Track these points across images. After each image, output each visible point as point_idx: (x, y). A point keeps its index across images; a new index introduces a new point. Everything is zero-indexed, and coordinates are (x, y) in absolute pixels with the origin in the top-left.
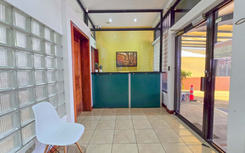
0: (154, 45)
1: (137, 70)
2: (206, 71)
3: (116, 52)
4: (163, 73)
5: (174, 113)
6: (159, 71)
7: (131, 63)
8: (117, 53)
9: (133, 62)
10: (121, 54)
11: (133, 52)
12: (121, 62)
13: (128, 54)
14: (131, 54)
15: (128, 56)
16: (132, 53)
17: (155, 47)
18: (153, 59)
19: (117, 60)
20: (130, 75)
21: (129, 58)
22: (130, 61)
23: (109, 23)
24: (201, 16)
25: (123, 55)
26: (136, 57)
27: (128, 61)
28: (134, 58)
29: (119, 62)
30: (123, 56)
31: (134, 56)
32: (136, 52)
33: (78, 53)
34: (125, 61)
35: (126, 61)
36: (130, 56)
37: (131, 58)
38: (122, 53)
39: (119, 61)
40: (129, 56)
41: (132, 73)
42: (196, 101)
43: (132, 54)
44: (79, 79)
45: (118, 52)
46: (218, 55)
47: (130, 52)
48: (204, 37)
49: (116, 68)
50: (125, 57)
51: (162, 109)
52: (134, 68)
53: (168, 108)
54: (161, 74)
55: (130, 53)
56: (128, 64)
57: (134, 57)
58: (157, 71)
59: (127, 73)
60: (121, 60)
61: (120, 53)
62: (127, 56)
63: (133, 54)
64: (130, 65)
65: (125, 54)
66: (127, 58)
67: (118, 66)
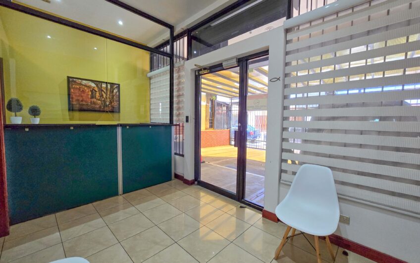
0: (150, 78)
1: (119, 120)
2: (240, 124)
3: (68, 77)
4: (176, 125)
5: (196, 183)
6: (169, 122)
7: (105, 106)
9: (111, 102)
10: (81, 84)
11: (112, 84)
12: (82, 101)
13: (99, 86)
14: (107, 86)
15: (101, 90)
16: (109, 85)
17: (152, 81)
18: (150, 102)
19: (69, 95)
21: (102, 95)
22: (104, 101)
24: (235, 60)
25: (89, 87)
26: (118, 93)
27: (99, 100)
28: (113, 96)
29: (77, 100)
30: (86, 88)
31: (115, 91)
32: (119, 85)
34: (93, 100)
35: (95, 100)
36: (105, 91)
37: (106, 95)
38: (84, 82)
39: (75, 98)
40: (103, 91)
42: (204, 162)
43: (109, 87)
45: (71, 78)
46: (251, 107)
47: (104, 82)
48: (236, 88)
49: (67, 113)
50: (93, 91)
51: (175, 181)
53: (186, 177)
54: (173, 128)
55: (104, 85)
56: (100, 107)
57: (114, 93)
58: (165, 122)
60: (82, 96)
61: (78, 81)
62: (96, 89)
63: (111, 87)
64: (105, 109)
65: (93, 85)
66: (98, 94)
67: (71, 109)
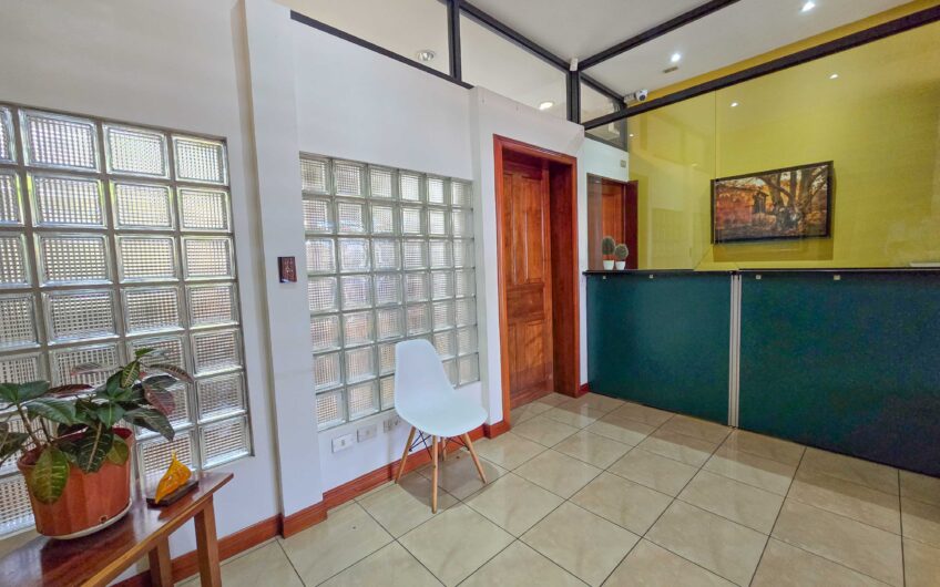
3: (712, 181)
7: (790, 224)
8: (716, 185)
9: (803, 215)
10: (734, 188)
11: (807, 169)
12: (735, 221)
13: (774, 182)
14: (793, 176)
16: (799, 173)
20: (736, 285)
21: (780, 202)
22: (786, 213)
23: (674, 69)
25: (750, 190)
26: (825, 187)
28: (811, 196)
29: (727, 221)
30: (743, 194)
31: (815, 183)
32: (830, 164)
33: (538, 212)
34: (757, 216)
36: (788, 189)
37: (791, 196)
38: (741, 182)
39: (724, 218)
40: (783, 190)
41: (747, 275)
43: (799, 177)
44: (541, 291)
45: (717, 180)
47: (787, 169)
50: (759, 196)
52: (814, 246)
55: (786, 177)
56: (774, 229)
57: (814, 190)
59: (727, 275)
60: (735, 212)
61: (729, 184)
62: (767, 191)
63: (804, 175)
64: (787, 232)
65: (759, 183)
66: (769, 200)
